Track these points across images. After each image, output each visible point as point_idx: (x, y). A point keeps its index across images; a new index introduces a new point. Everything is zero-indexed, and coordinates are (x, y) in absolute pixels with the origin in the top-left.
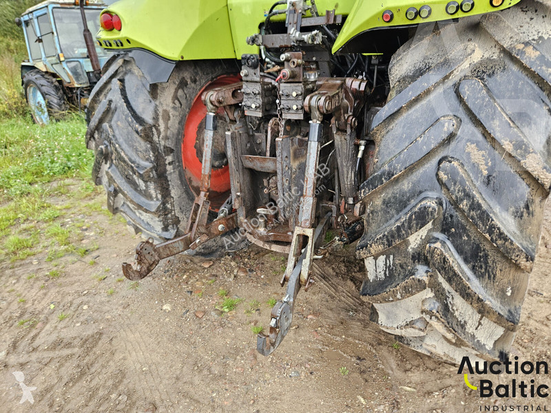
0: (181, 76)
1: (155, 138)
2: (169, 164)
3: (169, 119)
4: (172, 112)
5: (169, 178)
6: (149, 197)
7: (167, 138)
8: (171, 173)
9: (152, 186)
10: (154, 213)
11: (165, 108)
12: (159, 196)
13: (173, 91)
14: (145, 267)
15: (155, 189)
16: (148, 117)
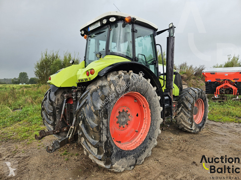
0: (64, 91)
1: (54, 105)
2: (57, 112)
3: (59, 100)
4: (60, 99)
5: (57, 116)
6: (50, 120)
7: (57, 105)
8: (57, 114)
9: (51, 117)
10: (51, 125)
11: (58, 98)
12: (53, 120)
13: (61, 94)
14: (41, 137)
15: (52, 118)
16: (53, 100)
